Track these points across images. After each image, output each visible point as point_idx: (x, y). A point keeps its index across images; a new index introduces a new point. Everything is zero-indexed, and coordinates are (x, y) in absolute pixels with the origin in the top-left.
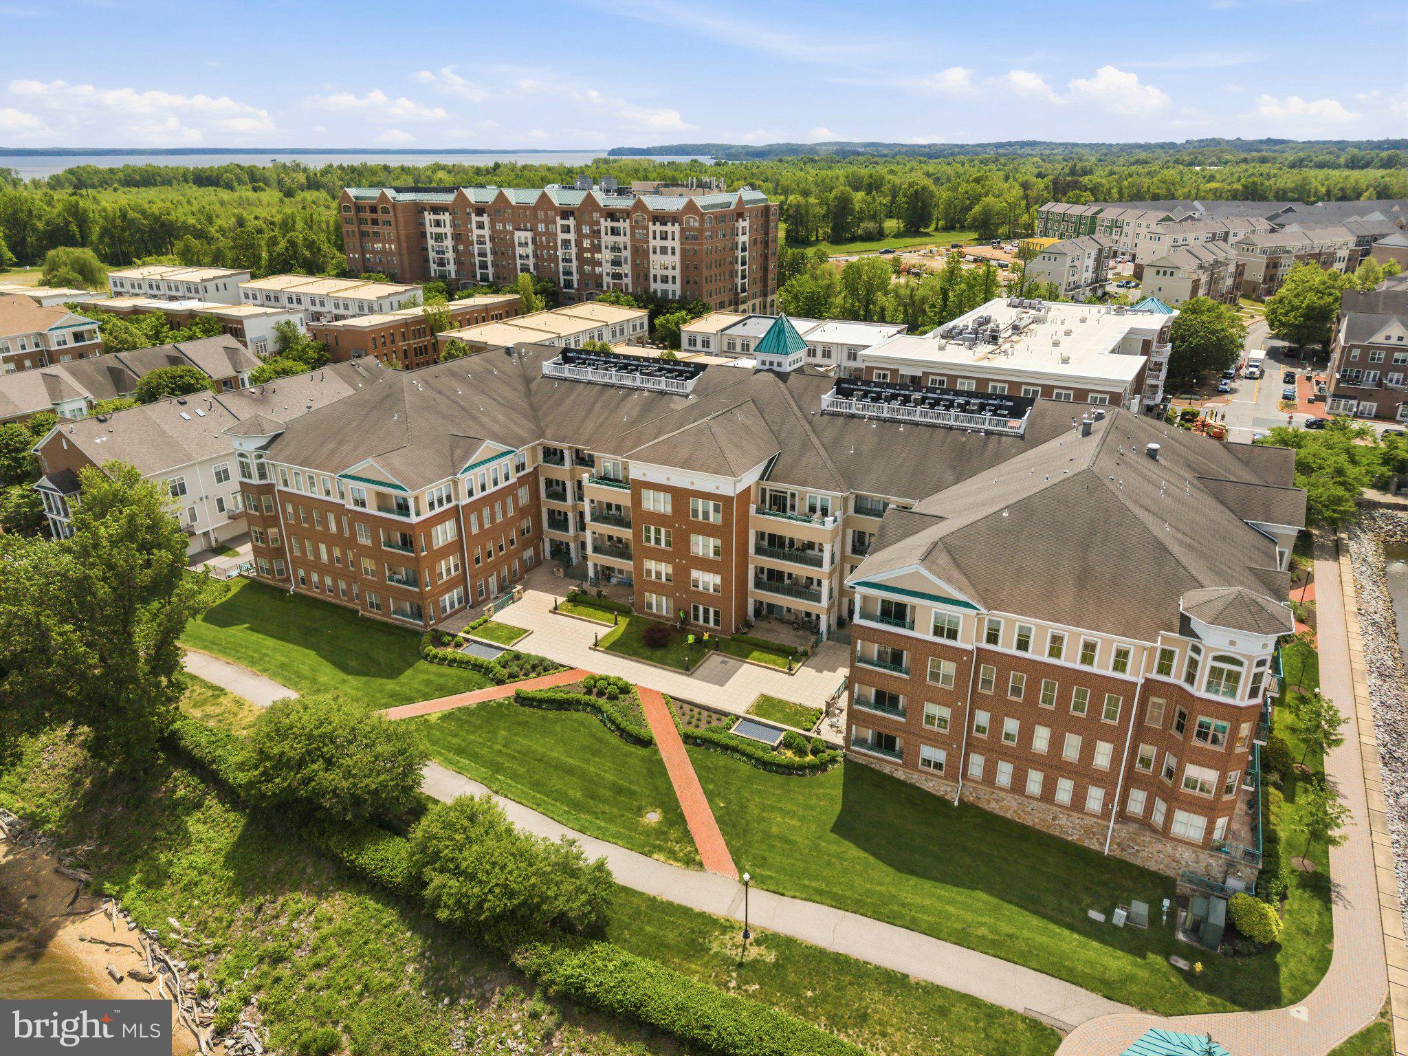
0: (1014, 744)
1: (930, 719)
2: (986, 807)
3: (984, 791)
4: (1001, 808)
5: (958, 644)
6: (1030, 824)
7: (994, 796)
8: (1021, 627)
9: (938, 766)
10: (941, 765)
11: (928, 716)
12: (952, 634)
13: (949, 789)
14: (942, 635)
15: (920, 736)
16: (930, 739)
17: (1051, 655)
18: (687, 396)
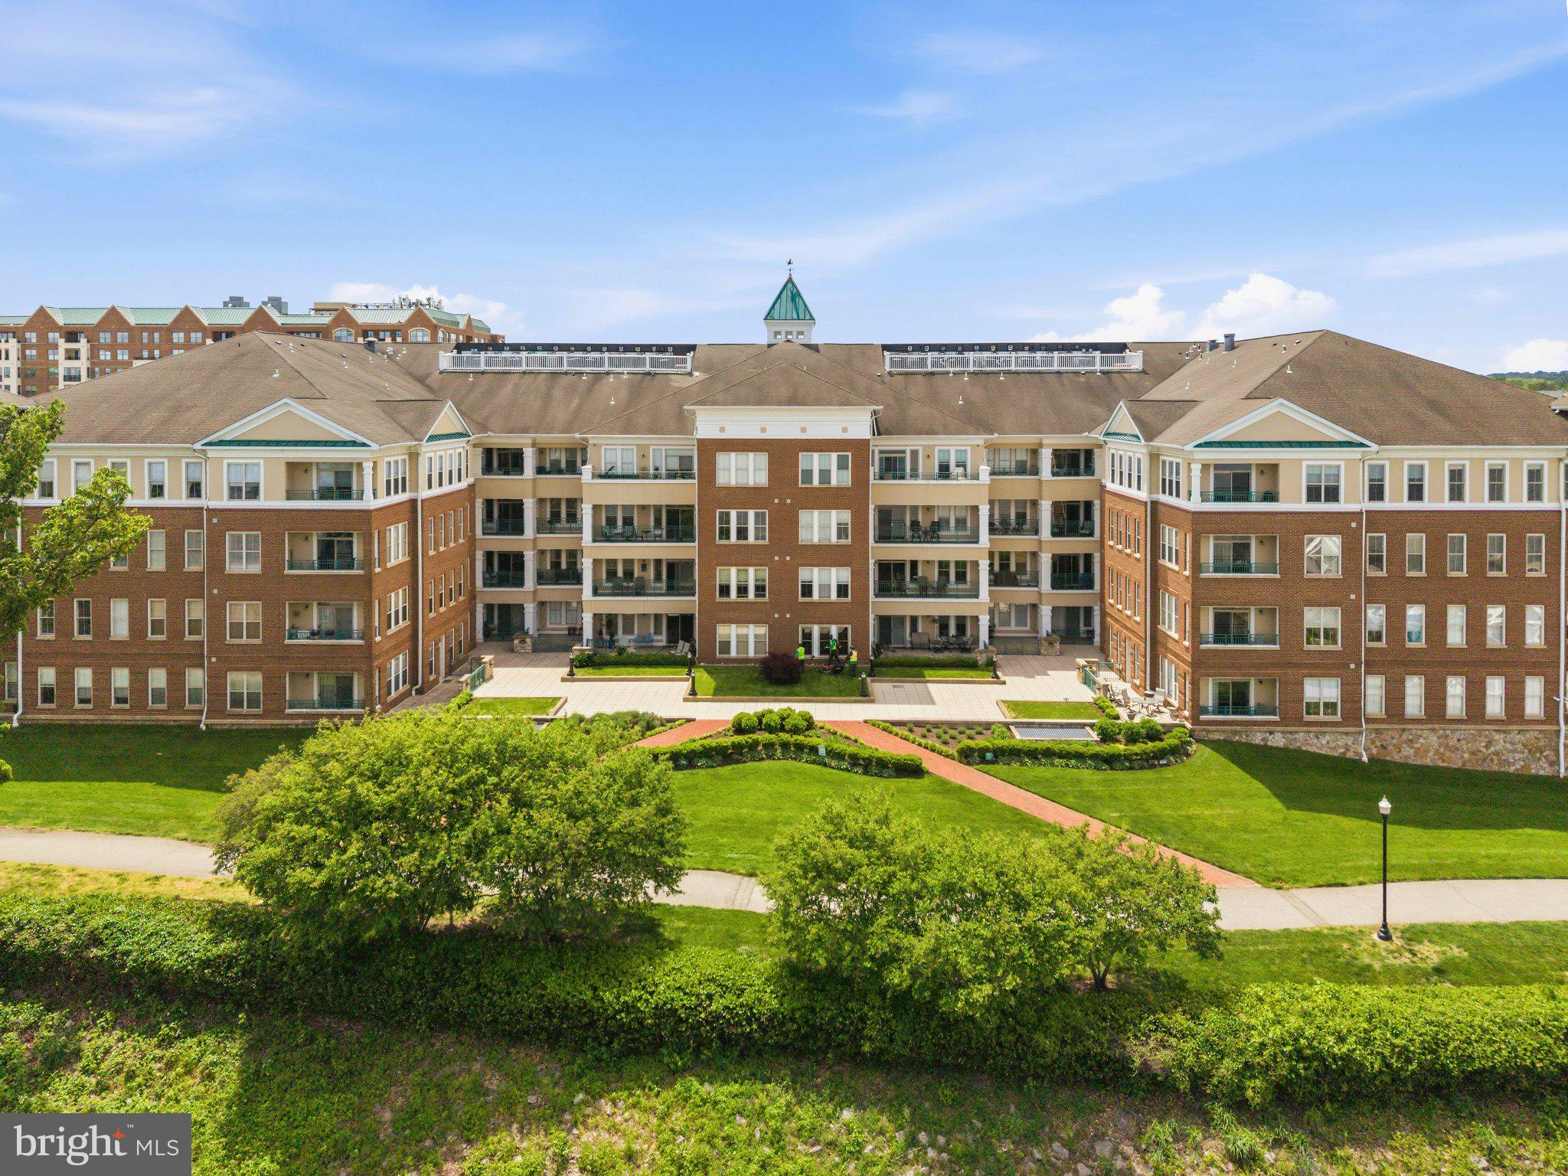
0: (1422, 644)
1: (1313, 633)
2: (1397, 758)
3: (1392, 734)
4: (1416, 754)
5: (1342, 506)
6: (1458, 764)
7: (1405, 736)
8: (1411, 467)
9: (1330, 707)
10: (1334, 705)
11: (1309, 630)
12: (1333, 494)
13: (1349, 740)
14: (1318, 499)
15: (1301, 666)
16: (1315, 666)
17: (1452, 499)
18: (690, 374)
